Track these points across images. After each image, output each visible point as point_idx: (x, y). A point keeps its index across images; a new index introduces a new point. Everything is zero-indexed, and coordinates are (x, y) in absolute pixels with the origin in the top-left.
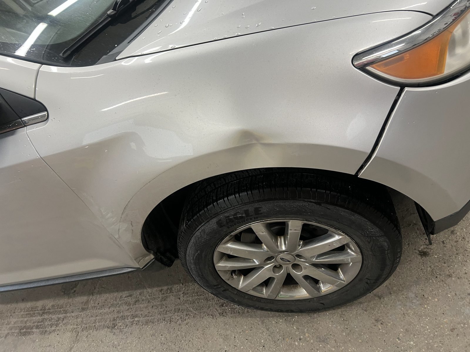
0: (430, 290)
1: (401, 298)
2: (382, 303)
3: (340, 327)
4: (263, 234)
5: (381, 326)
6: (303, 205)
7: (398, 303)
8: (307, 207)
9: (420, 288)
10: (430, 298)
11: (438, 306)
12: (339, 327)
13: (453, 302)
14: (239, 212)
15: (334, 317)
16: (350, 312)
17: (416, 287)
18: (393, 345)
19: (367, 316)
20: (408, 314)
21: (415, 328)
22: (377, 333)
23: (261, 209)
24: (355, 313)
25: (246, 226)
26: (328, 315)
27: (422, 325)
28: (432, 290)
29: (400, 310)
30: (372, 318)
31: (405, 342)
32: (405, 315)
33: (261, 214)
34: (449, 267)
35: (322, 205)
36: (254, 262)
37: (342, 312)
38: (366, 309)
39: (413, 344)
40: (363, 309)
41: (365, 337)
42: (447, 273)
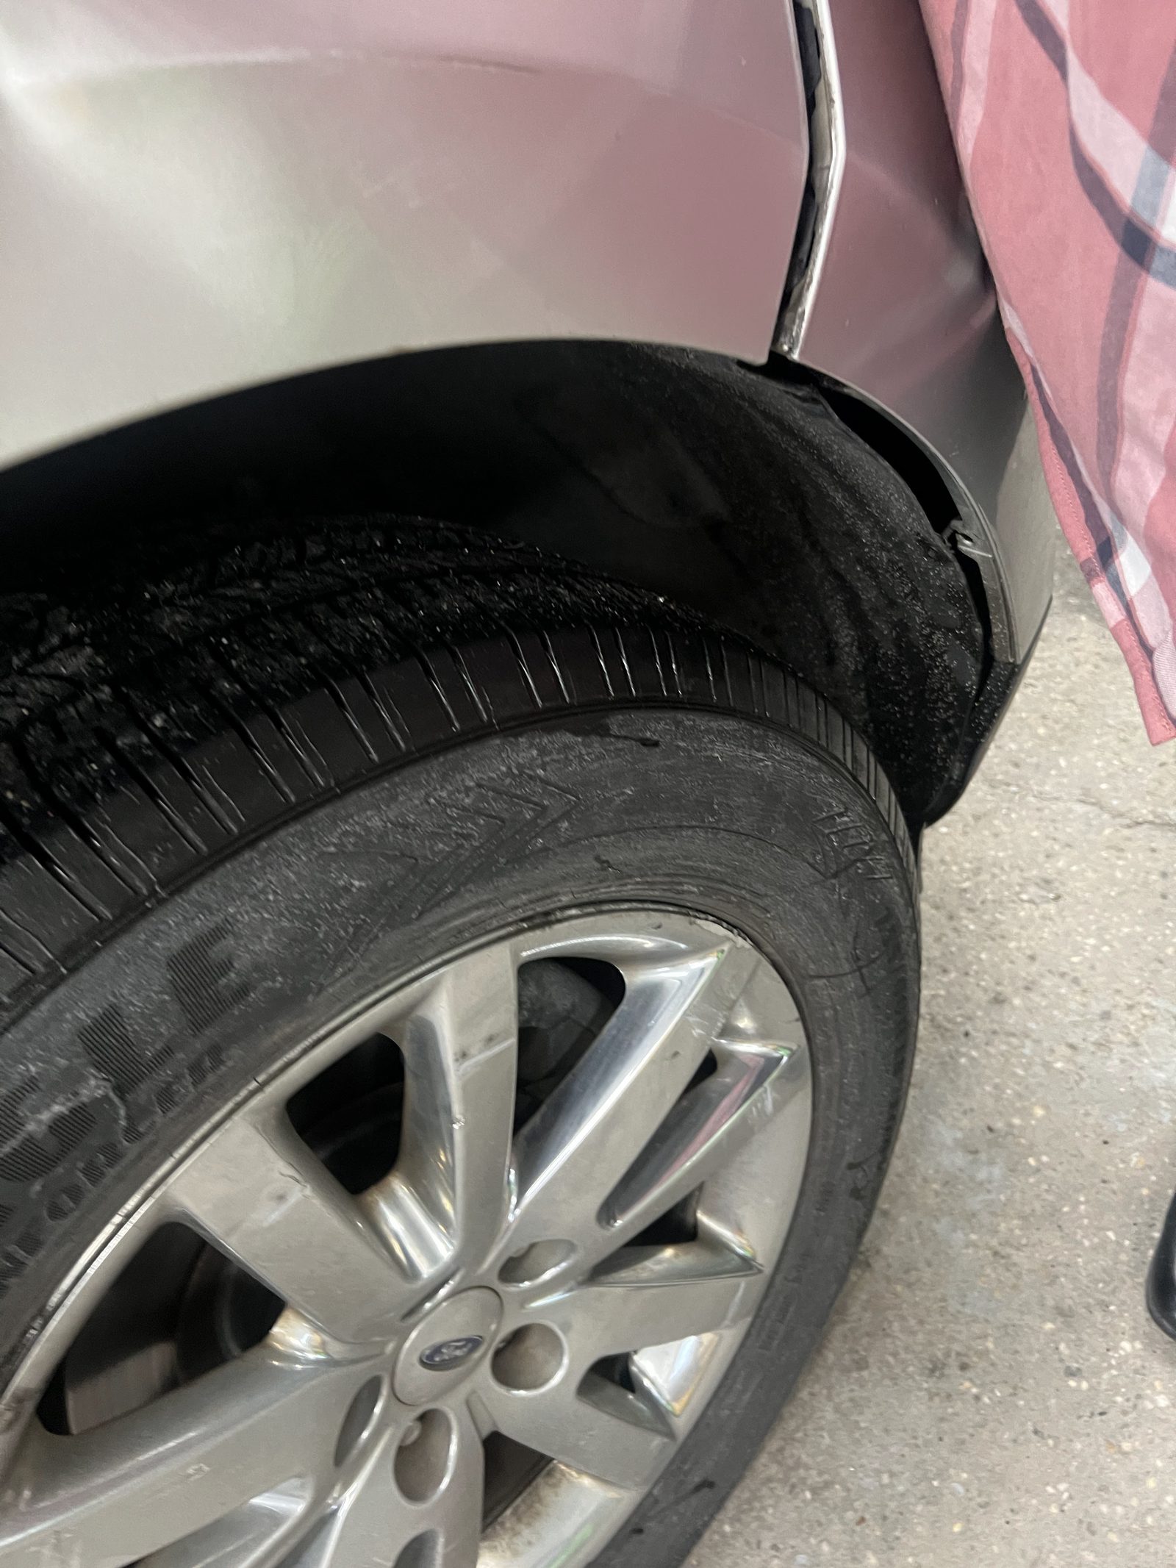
0: (990, 1094)
1: (931, 1201)
2: (888, 1279)
3: (830, 1543)
4: (284, 1208)
5: (971, 1380)
6: (509, 768)
7: (941, 1226)
8: (540, 772)
9: (956, 1114)
10: (1017, 1121)
11: (1066, 1132)
12: (825, 1547)
13: (1090, 1077)
14: (31, 1084)
15: (770, 1519)
16: (810, 1427)
17: (940, 1116)
18: (1080, 1417)
19: (887, 1382)
20: (1006, 1243)
21: (1079, 1272)
22: (982, 1426)
23: (231, 941)
24: (830, 1415)
25: (128, 1216)
26: (736, 1534)
27: (1087, 1243)
28: (996, 1087)
29: (970, 1251)
30: (911, 1376)
31: (1105, 1365)
32: (1003, 1253)
33: (242, 991)
34: (967, 974)
35: (615, 730)
36: (274, 1518)
37: (780, 1458)
38: (856, 1357)
39: (1133, 1347)
40: (846, 1371)
41: (960, 1489)
42: (984, 998)
